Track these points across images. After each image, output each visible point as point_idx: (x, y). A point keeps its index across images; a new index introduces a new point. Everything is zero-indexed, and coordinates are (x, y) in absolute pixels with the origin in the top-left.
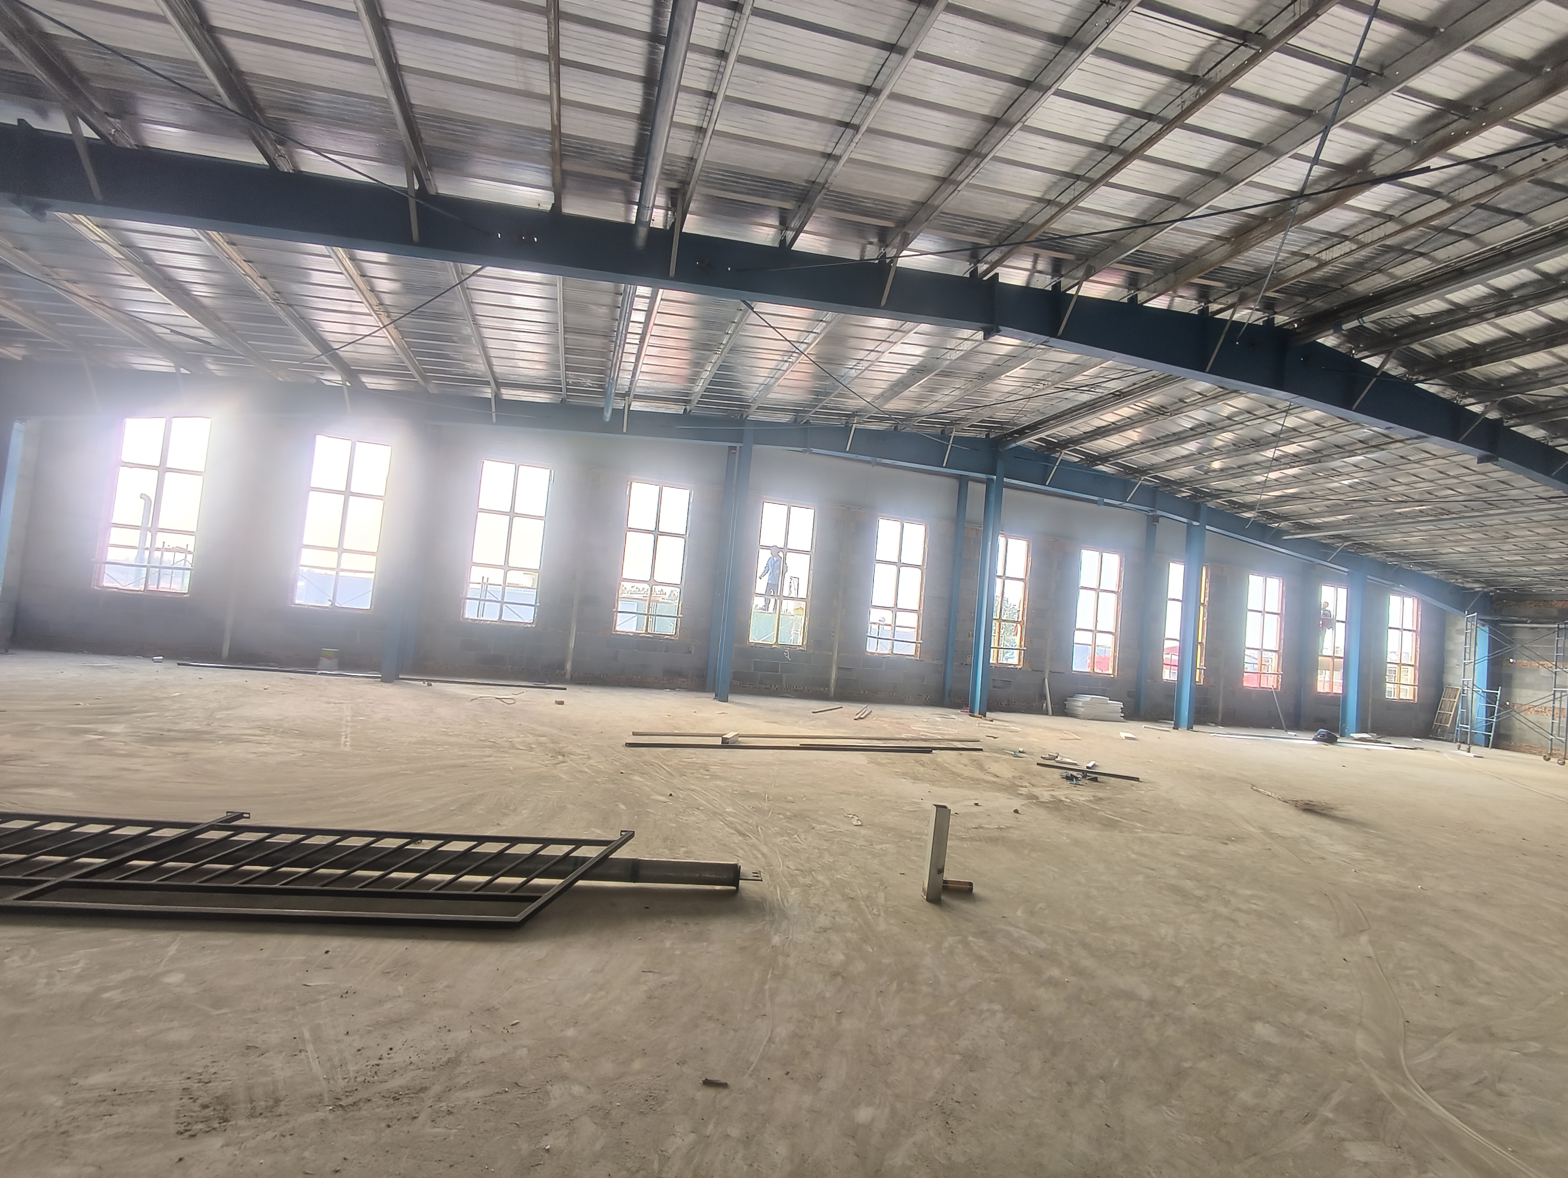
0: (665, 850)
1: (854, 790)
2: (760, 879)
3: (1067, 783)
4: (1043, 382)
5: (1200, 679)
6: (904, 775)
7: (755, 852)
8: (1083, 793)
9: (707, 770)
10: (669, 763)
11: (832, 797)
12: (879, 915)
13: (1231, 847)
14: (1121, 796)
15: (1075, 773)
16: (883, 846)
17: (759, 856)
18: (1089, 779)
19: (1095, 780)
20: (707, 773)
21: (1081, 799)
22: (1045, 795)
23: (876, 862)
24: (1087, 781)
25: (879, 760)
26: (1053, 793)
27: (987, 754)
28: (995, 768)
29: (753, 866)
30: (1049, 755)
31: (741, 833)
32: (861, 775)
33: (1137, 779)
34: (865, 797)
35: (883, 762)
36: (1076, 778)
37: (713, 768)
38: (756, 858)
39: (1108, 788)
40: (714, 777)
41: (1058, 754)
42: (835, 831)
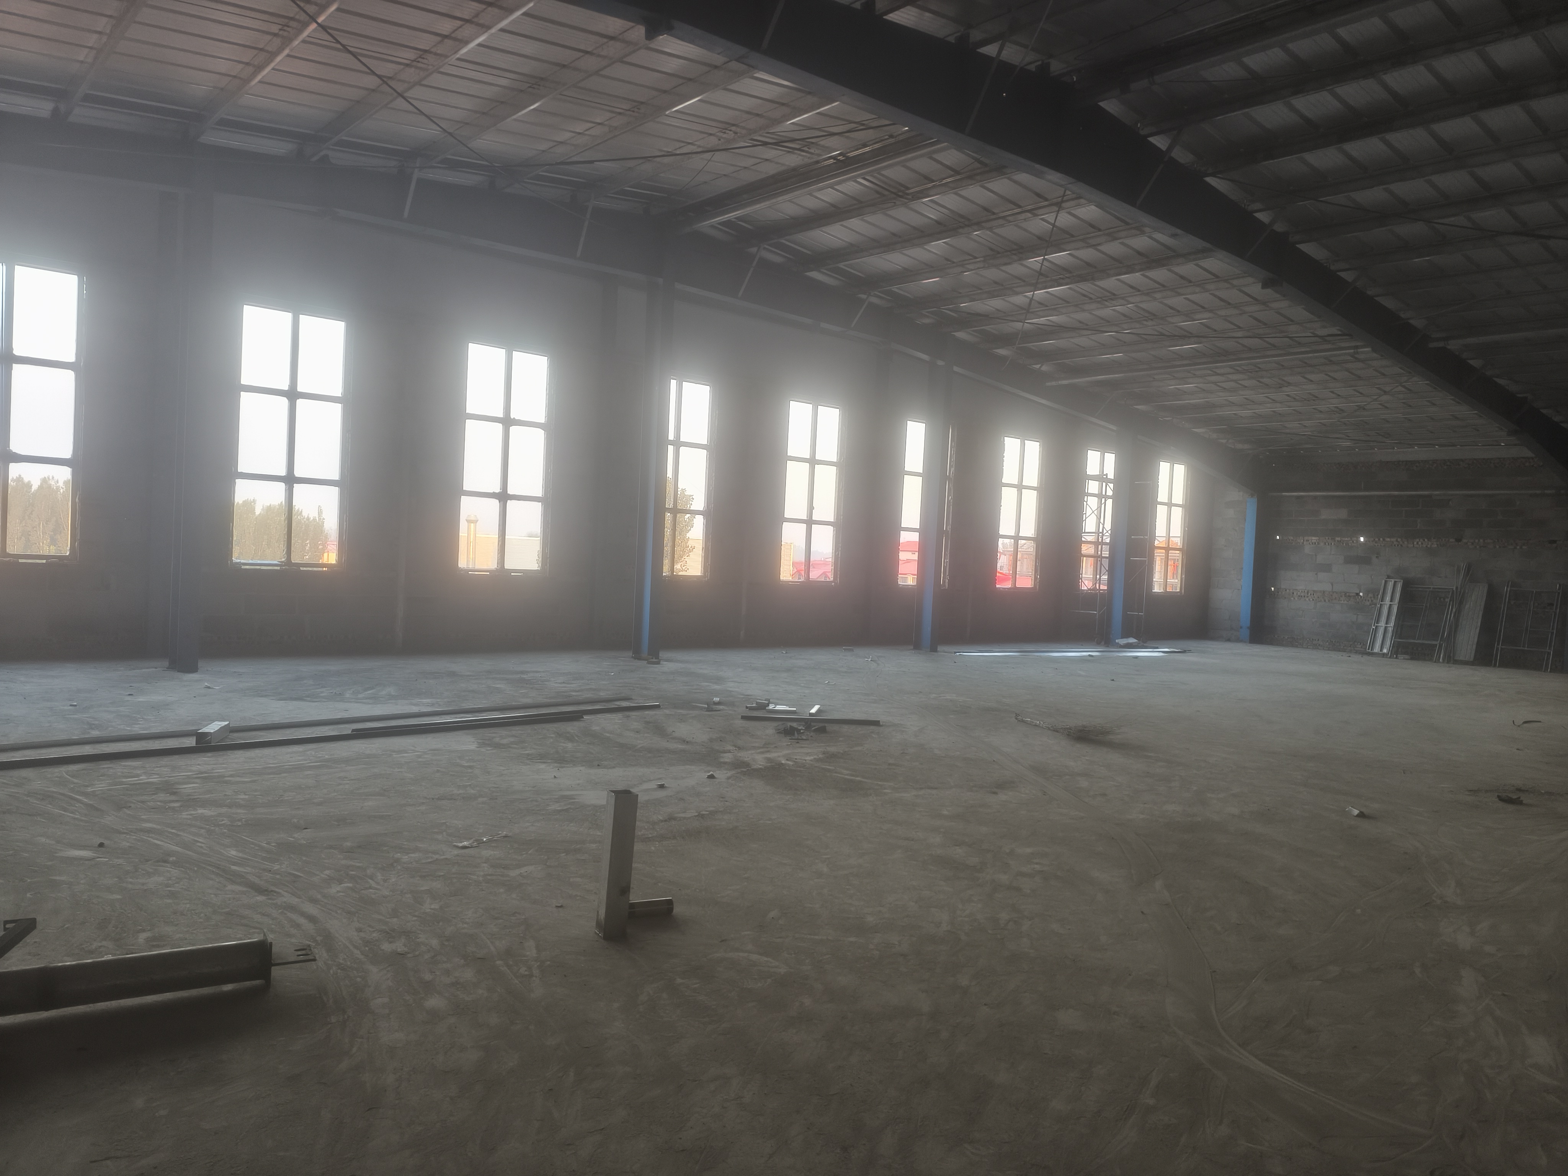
0: (104, 943)
1: (461, 791)
2: (311, 957)
3: (785, 741)
4: (733, 128)
5: (944, 581)
6: (542, 758)
7: (294, 917)
8: (809, 751)
9: (174, 793)
10: (90, 790)
11: (423, 808)
12: (531, 976)
13: (1003, 797)
14: (860, 748)
15: (795, 725)
16: (523, 870)
17: (302, 921)
18: (815, 731)
19: (822, 730)
20: (173, 798)
21: (808, 758)
22: (759, 760)
23: (514, 896)
24: (812, 734)
25: (497, 740)
26: (768, 755)
27: (667, 712)
28: (683, 730)
29: (293, 940)
30: (757, 703)
31: (260, 891)
32: (470, 767)
33: (876, 723)
34: (480, 800)
35: (505, 741)
36: (798, 731)
37: (187, 788)
38: (298, 926)
39: (841, 739)
40: (190, 802)
41: (768, 700)
42: (437, 860)
